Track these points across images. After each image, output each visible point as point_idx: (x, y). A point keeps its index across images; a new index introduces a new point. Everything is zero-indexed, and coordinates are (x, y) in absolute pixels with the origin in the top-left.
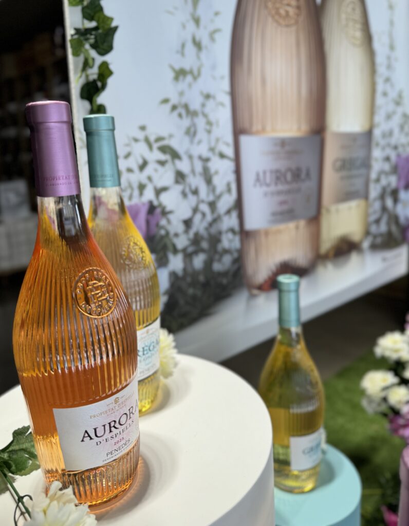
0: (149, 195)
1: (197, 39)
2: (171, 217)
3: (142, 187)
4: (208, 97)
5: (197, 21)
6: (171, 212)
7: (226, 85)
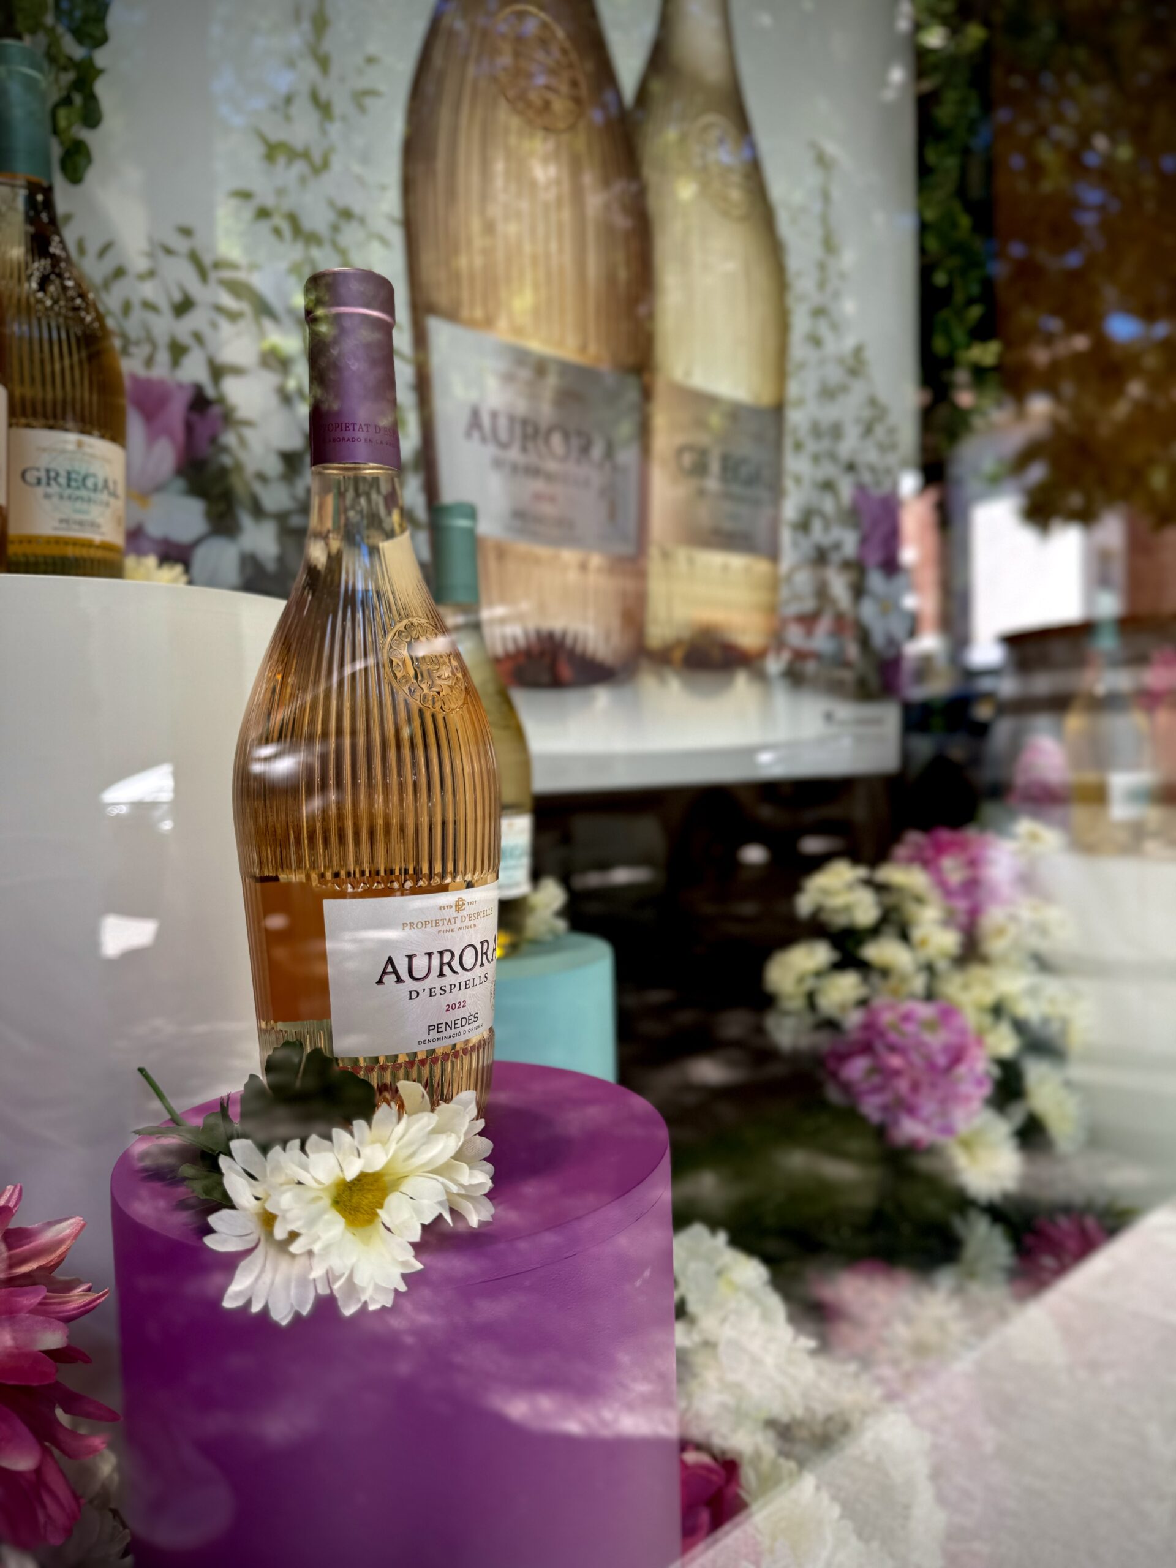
0: (194, 370)
1: (323, 95)
2: (248, 433)
3: (178, 351)
4: (346, 214)
5: (323, 63)
6: (248, 423)
7: (390, 202)
